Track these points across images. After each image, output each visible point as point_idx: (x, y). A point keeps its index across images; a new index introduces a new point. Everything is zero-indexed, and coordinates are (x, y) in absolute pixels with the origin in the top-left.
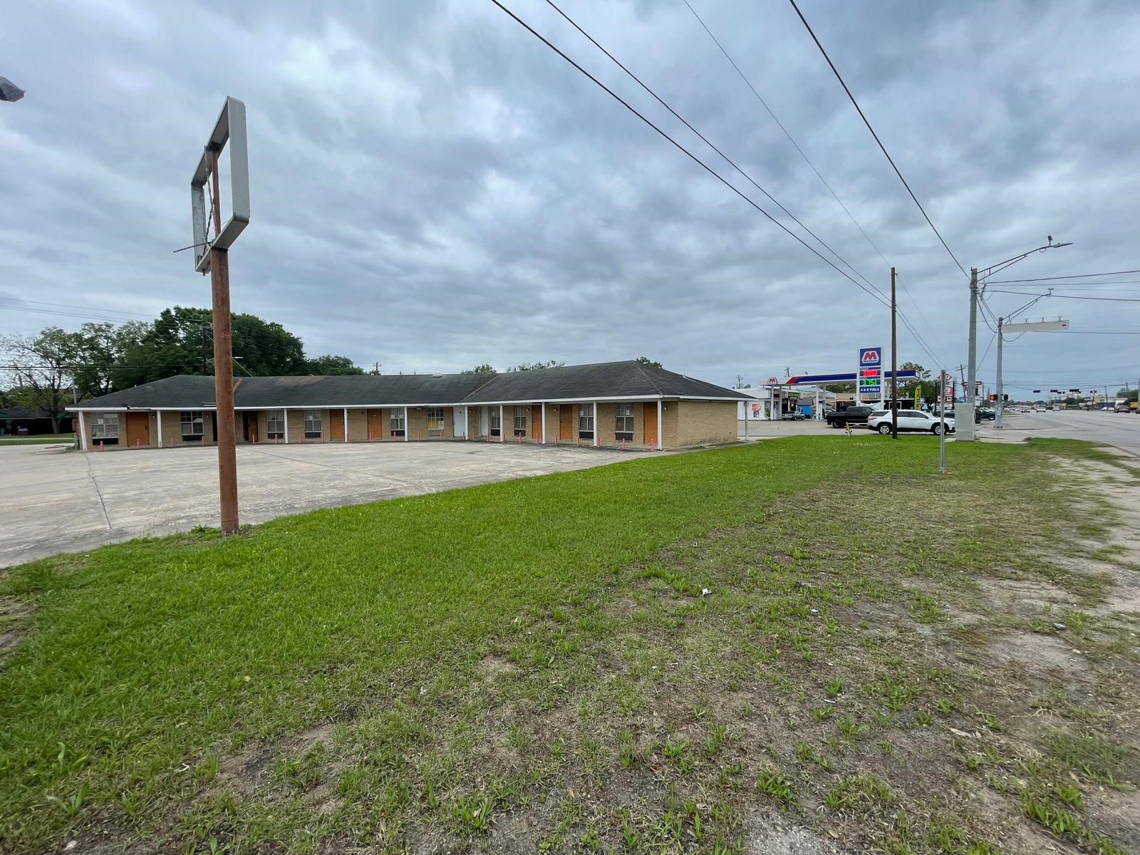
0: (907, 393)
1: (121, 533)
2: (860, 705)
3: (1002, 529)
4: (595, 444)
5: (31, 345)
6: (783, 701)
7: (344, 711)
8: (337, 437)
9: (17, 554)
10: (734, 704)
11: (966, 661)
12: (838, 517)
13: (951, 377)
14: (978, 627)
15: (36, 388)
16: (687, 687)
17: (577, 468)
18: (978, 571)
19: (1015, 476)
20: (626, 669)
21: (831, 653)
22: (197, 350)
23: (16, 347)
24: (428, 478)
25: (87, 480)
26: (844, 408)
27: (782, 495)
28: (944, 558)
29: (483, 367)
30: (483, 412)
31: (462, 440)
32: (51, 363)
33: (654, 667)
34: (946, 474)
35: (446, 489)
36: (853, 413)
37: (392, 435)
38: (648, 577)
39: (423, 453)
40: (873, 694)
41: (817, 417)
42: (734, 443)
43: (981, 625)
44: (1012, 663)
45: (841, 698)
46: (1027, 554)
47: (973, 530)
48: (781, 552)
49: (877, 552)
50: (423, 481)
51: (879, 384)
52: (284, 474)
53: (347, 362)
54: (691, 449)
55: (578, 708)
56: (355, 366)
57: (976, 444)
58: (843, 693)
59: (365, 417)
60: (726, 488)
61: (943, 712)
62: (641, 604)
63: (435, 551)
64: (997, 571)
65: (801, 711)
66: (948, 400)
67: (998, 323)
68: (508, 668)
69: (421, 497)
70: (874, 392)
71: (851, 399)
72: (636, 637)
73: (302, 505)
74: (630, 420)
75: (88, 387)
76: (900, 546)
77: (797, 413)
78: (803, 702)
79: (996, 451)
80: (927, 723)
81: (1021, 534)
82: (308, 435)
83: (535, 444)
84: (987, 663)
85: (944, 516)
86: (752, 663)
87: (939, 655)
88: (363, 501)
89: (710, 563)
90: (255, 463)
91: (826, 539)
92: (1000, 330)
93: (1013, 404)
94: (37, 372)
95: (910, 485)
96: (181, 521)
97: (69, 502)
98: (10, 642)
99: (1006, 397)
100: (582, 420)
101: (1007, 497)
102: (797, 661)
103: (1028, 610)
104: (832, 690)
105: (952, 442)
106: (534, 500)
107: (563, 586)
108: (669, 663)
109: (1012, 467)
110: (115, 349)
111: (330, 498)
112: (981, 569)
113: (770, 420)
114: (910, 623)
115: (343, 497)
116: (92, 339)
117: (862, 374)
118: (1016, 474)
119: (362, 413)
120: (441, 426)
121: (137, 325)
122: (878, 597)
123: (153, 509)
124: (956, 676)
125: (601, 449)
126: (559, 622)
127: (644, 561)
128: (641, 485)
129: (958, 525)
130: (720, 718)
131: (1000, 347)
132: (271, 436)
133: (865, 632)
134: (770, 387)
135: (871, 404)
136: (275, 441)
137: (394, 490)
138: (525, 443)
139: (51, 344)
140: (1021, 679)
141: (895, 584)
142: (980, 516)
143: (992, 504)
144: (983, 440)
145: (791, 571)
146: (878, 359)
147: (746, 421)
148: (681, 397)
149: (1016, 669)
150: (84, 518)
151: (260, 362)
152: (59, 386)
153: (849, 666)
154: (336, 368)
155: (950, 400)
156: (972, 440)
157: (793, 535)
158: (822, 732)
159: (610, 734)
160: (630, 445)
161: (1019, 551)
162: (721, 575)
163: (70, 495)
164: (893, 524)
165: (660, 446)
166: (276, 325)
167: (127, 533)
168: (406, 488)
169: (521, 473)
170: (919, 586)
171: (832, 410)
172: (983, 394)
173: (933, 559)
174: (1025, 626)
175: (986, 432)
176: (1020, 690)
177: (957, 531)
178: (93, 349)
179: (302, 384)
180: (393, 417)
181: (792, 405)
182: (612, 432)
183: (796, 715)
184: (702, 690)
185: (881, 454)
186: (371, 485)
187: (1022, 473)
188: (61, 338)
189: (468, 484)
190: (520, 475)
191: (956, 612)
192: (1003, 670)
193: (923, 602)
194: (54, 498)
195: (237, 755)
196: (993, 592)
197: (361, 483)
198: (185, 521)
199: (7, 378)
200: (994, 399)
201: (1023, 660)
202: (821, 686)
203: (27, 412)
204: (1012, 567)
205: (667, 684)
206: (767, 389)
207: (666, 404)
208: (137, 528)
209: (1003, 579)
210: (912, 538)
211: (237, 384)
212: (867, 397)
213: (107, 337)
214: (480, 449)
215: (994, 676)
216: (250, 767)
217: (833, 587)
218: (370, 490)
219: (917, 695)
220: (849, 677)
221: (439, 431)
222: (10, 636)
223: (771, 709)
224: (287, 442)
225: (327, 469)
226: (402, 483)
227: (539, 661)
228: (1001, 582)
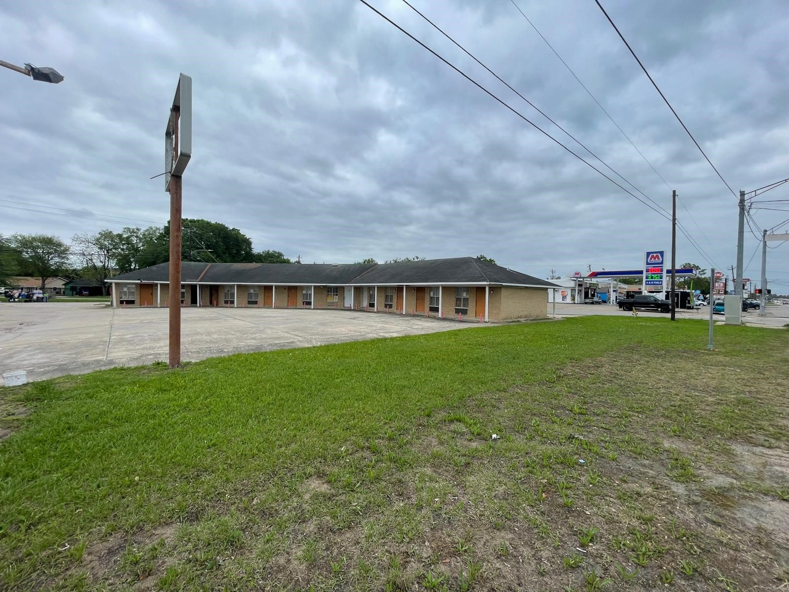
0: (686, 286)
1: (111, 362)
2: (608, 557)
3: (759, 401)
4: (440, 316)
5: (93, 241)
6: (538, 544)
7: (193, 513)
8: (267, 305)
9: (44, 373)
10: (495, 542)
11: (714, 523)
12: (616, 381)
13: (723, 275)
14: (728, 490)
15: (95, 267)
16: (459, 521)
17: (423, 332)
18: (734, 437)
19: (774, 355)
20: (414, 500)
21: (590, 502)
22: (186, 245)
23: (84, 241)
24: (317, 335)
25: (108, 326)
26: (633, 296)
27: (573, 361)
28: (705, 423)
29: (369, 260)
30: (365, 291)
31: (349, 310)
32: (104, 252)
33: (436, 500)
34: (714, 351)
35: (327, 343)
36: (639, 300)
37: (304, 304)
38: (452, 421)
39: (320, 317)
40: (622, 547)
41: (611, 303)
42: (544, 319)
43: (732, 488)
44: (759, 529)
45: (593, 548)
46: (780, 424)
47: (733, 400)
48: (563, 407)
49: (645, 413)
50: (314, 337)
51: (662, 278)
52: (225, 328)
53: (280, 255)
54: (510, 322)
55: (366, 530)
56: (285, 258)
57: (742, 328)
58: (595, 543)
59: (286, 292)
60: (530, 353)
61: (685, 574)
62: (441, 443)
63: (302, 389)
64: (752, 437)
65: (553, 557)
66: (720, 293)
67: (763, 234)
68: (325, 488)
69: (308, 348)
70: (657, 284)
71: (639, 289)
72: (428, 471)
73: (229, 349)
74: (466, 300)
75: (124, 268)
76: (666, 409)
77: (596, 299)
78: (556, 548)
79: (759, 334)
80: (669, 583)
81: (776, 406)
82: (250, 303)
83: (398, 314)
84: (734, 527)
85: (708, 386)
86: (519, 505)
87: (689, 515)
88: (269, 349)
89: (505, 413)
90: (211, 320)
91: (603, 399)
92: (764, 239)
93: (776, 297)
94: (96, 257)
95: (681, 358)
96: (150, 357)
97: (90, 340)
98: (6, 435)
99: (769, 292)
100: (431, 298)
101: (766, 373)
102: (559, 506)
103: (778, 477)
104: (585, 540)
105: (722, 325)
106: (384, 355)
107: (386, 424)
108: (450, 497)
109: (772, 348)
110: (141, 244)
111: (249, 346)
112: (736, 435)
113: (575, 303)
114: (666, 481)
115: (258, 346)
116: (128, 238)
117: (647, 271)
118: (776, 353)
119: (285, 289)
120: (336, 299)
121: (154, 229)
122: (640, 454)
123: (137, 348)
124: (703, 536)
125: (444, 319)
126: (374, 453)
127: (452, 408)
128: (465, 348)
129: (720, 395)
130: (480, 555)
131: (764, 252)
132: (226, 302)
133: (624, 485)
134: (576, 279)
135: (655, 294)
136: (228, 305)
137: (292, 342)
138: (391, 313)
139: (104, 240)
140: (767, 546)
141: (657, 443)
142: (740, 388)
143: (752, 378)
144: (748, 325)
145: (569, 424)
146: (661, 259)
147: (554, 303)
148: (504, 284)
149: (762, 535)
150: (94, 351)
151: (224, 253)
152: (108, 266)
153: (604, 517)
154: (273, 258)
155: (723, 292)
156: (739, 324)
157: (576, 394)
158: (568, 580)
159: (384, 559)
160: (464, 317)
161: (773, 420)
162: (511, 424)
163: (92, 336)
164: (663, 391)
165: (487, 319)
166: (235, 230)
167: (114, 363)
168: (302, 341)
169: (382, 334)
170: (678, 446)
171: (623, 298)
172: (750, 288)
173: (695, 423)
174: (774, 493)
175: (752, 319)
176: (765, 559)
177: (719, 400)
178: (128, 244)
179: (248, 268)
180: (304, 292)
181: (593, 293)
182: (453, 308)
183: (548, 561)
184: (471, 526)
185: (660, 332)
186: (278, 338)
187: (781, 353)
188: (110, 237)
189: (343, 340)
190: (381, 336)
191: (710, 474)
192: (748, 535)
193: (680, 462)
194: (83, 337)
195: (105, 541)
196: (746, 457)
197: (272, 336)
198: (152, 357)
199: (78, 261)
200: (759, 293)
201: (770, 528)
202: (575, 533)
203: (88, 282)
204: (766, 435)
205: (444, 516)
206: (573, 280)
207: (492, 288)
208: (122, 360)
209: (756, 445)
210: (678, 403)
211: (208, 267)
212: (652, 288)
213: (137, 237)
214: (359, 316)
215: (740, 541)
216: (111, 552)
217: (602, 441)
218: (277, 342)
219: (663, 554)
220: (603, 528)
221: (334, 303)
222: (8, 430)
223: (526, 551)
224: (235, 306)
225: (254, 325)
226: (299, 338)
227: (349, 485)
228: (755, 448)
